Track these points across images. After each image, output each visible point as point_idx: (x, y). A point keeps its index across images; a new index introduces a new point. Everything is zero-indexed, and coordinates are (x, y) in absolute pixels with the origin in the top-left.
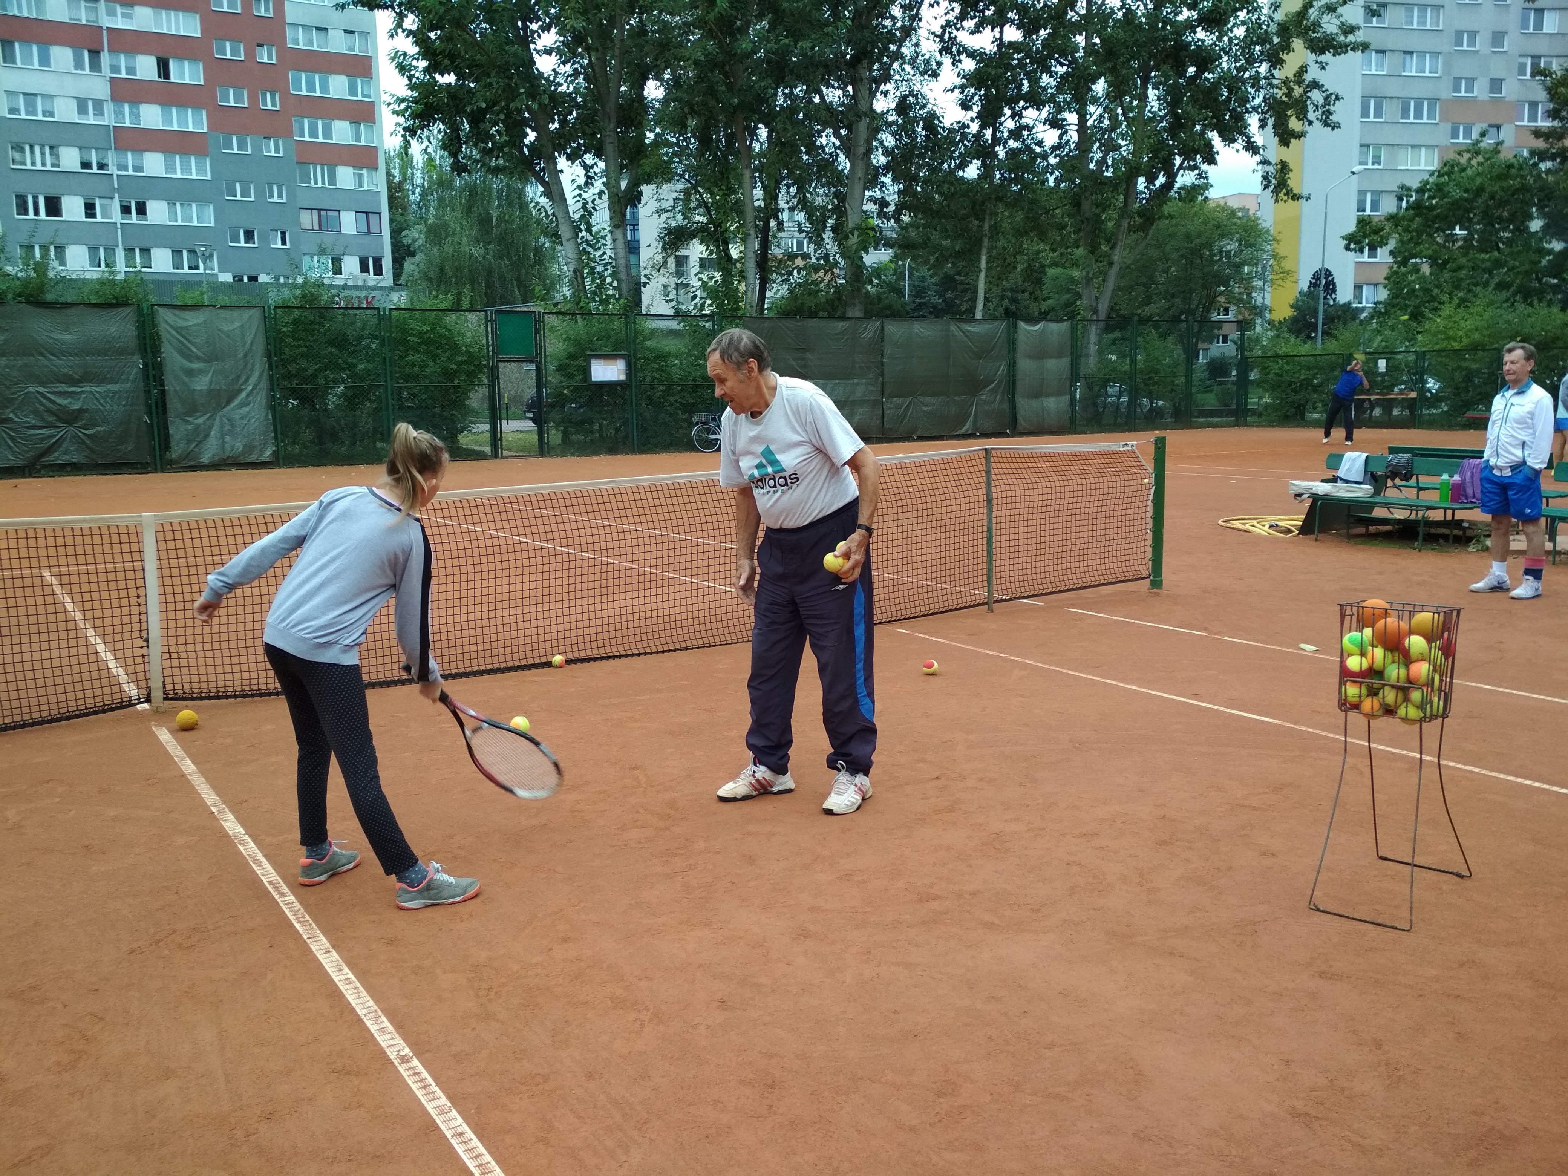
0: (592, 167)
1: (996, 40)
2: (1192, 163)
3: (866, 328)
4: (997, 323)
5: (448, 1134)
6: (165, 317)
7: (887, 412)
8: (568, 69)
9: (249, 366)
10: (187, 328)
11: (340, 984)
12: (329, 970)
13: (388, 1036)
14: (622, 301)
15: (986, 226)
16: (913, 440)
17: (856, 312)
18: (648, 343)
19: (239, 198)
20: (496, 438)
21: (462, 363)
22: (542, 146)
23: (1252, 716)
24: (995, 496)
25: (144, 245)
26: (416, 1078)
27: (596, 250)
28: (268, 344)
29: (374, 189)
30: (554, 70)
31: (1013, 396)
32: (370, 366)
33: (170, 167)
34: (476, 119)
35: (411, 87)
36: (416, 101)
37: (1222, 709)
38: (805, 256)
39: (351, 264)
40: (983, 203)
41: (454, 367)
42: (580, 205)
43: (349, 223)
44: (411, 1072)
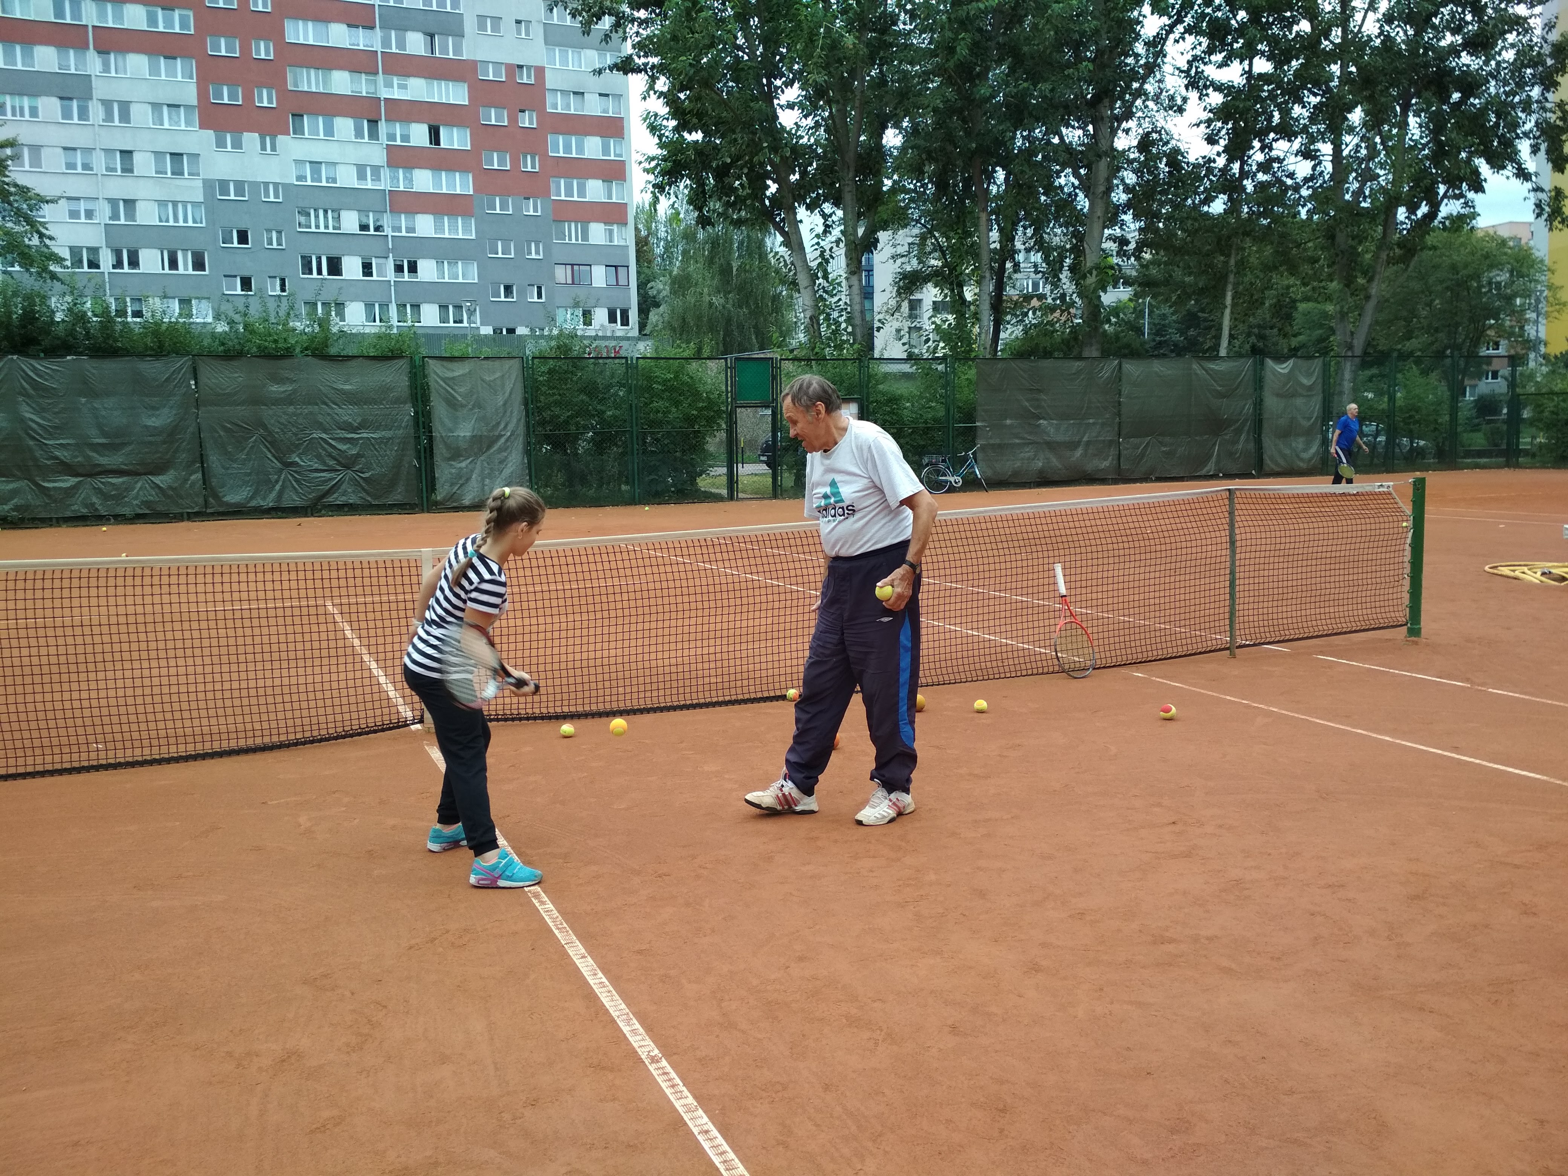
0: (830, 216)
1: (1246, 73)
2: (1457, 192)
3: (1102, 368)
4: (1243, 360)
5: (695, 1131)
6: (434, 367)
7: (1124, 452)
8: (810, 122)
9: (508, 414)
10: (453, 378)
11: (594, 987)
12: (585, 974)
13: (640, 1038)
14: (856, 346)
15: (1232, 262)
16: (1152, 481)
17: (1093, 352)
18: (881, 387)
19: (500, 255)
20: (732, 481)
21: (702, 409)
22: (783, 197)
23: (1517, 771)
24: (1238, 537)
25: (414, 302)
26: (665, 1077)
27: (832, 296)
28: (525, 392)
29: (622, 243)
30: (796, 124)
31: (1260, 435)
32: (618, 412)
33: (439, 228)
34: (721, 173)
35: (661, 146)
36: (665, 159)
37: (1484, 763)
38: (1042, 297)
39: (600, 316)
40: (1229, 238)
41: (695, 412)
42: (818, 253)
43: (599, 276)
44: (660, 1072)
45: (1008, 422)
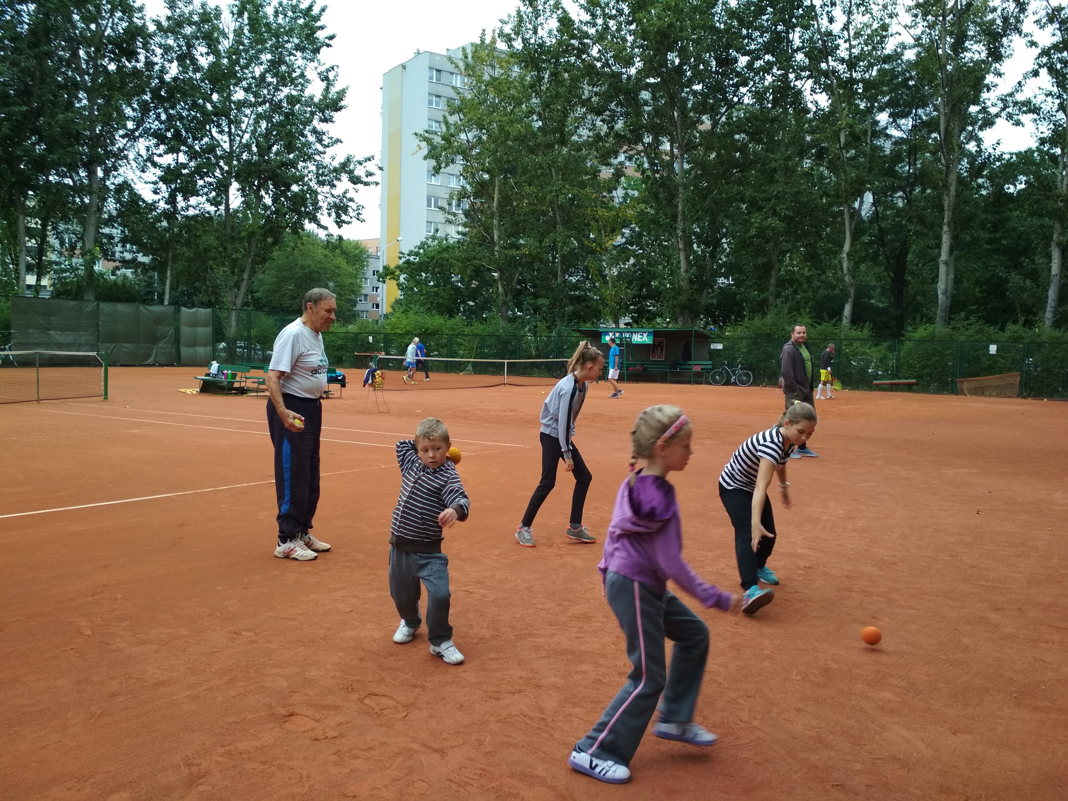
1: (175, 160)
3: (87, 306)
4: (173, 307)
15: (170, 255)
16: (117, 366)
17: (89, 296)
31: (178, 345)
45: (31, 331)
